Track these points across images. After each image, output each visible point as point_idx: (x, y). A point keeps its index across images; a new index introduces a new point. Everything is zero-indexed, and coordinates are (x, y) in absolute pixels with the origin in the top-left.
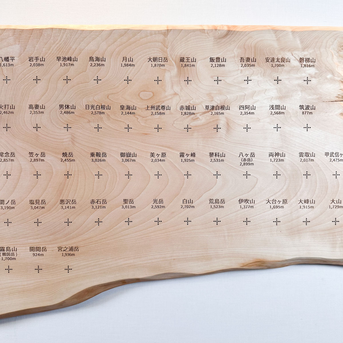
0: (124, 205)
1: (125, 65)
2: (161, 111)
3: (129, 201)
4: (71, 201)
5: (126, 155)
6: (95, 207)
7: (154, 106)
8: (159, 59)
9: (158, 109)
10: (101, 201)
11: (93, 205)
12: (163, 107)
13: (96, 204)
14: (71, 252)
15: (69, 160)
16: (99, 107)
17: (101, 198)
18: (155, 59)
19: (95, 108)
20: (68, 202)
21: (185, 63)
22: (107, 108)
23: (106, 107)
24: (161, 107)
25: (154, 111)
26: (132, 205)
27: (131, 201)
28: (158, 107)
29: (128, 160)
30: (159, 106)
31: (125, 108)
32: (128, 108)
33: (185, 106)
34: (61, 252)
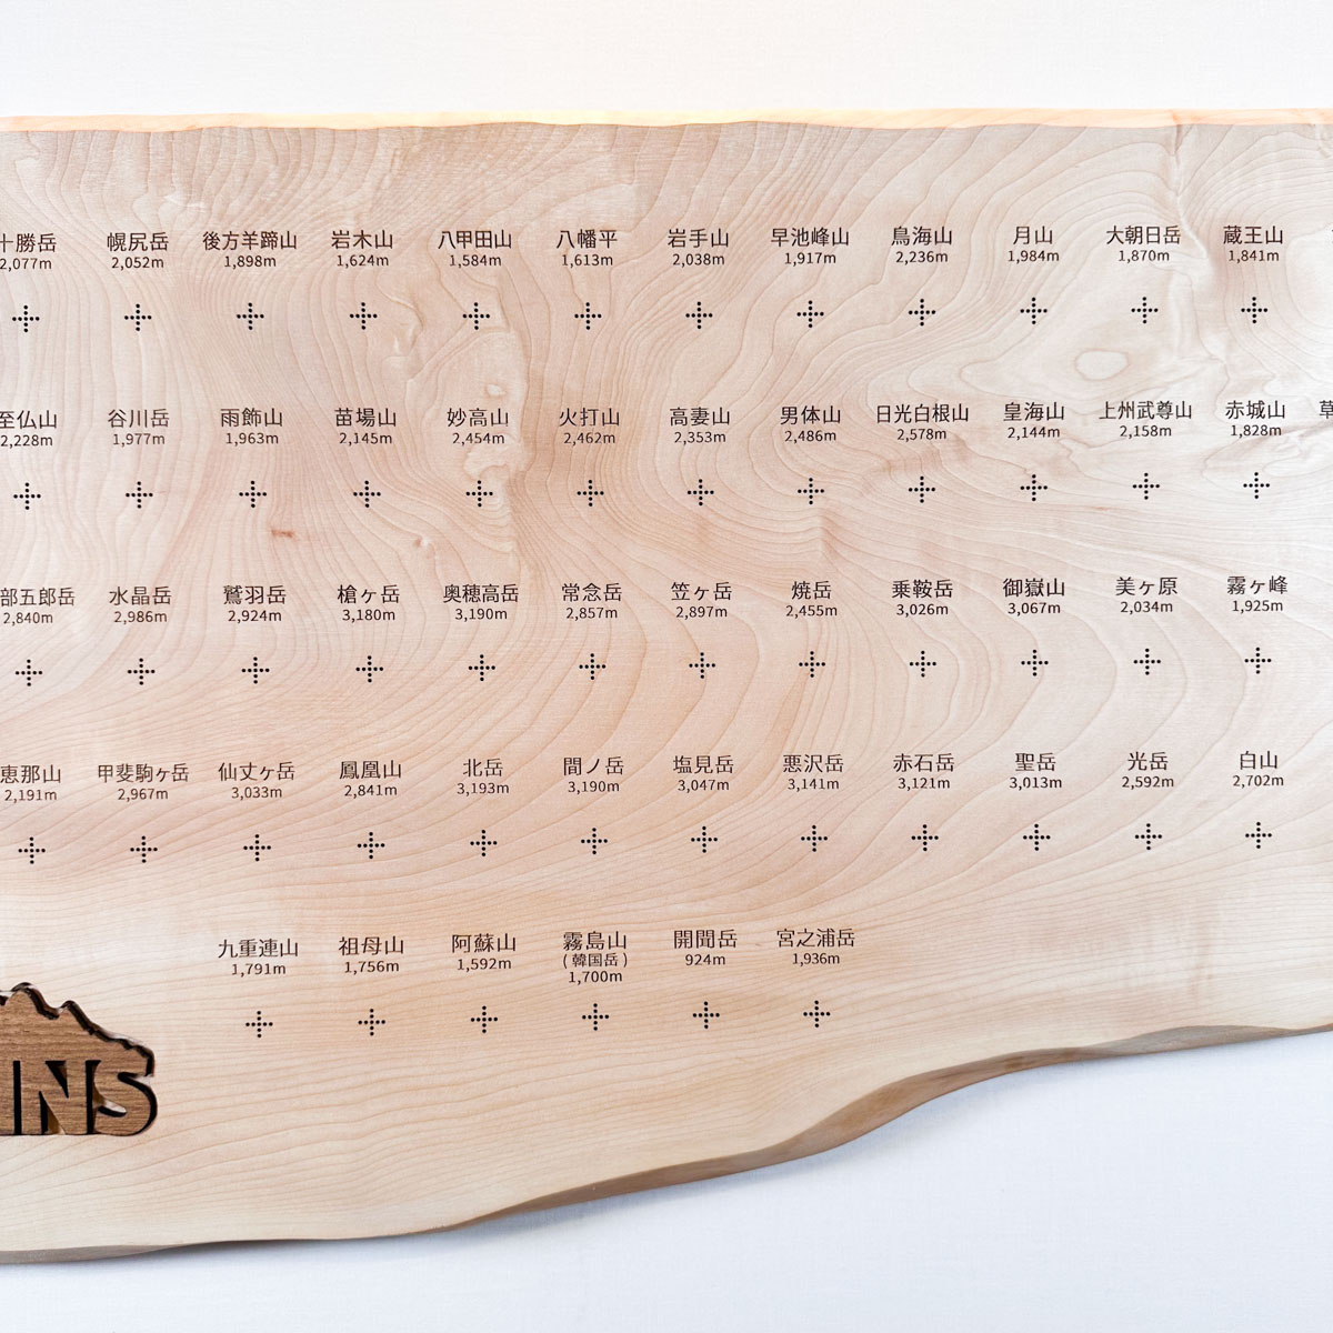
0: (1020, 776)
1: (1026, 256)
2: (1159, 422)
3: (1037, 759)
4: (825, 759)
5: (1024, 590)
6: (910, 783)
7: (1130, 405)
8: (1148, 235)
9: (1146, 414)
10: (935, 760)
11: (904, 775)
12: (1165, 408)
13: (912, 773)
14: (828, 951)
15: (815, 609)
16: (925, 411)
17: (933, 749)
18: (1133, 234)
19: (912, 416)
20: (813, 763)
21: (1244, 247)
22: (957, 416)
23: (951, 412)
24: (1156, 406)
25: (1131, 423)
26: (1050, 775)
27: (1047, 762)
28: (1146, 409)
29: (1031, 608)
30: (1149, 404)
31: (1023, 414)
32: (1035, 412)
33: (1245, 404)
34: (787, 950)
